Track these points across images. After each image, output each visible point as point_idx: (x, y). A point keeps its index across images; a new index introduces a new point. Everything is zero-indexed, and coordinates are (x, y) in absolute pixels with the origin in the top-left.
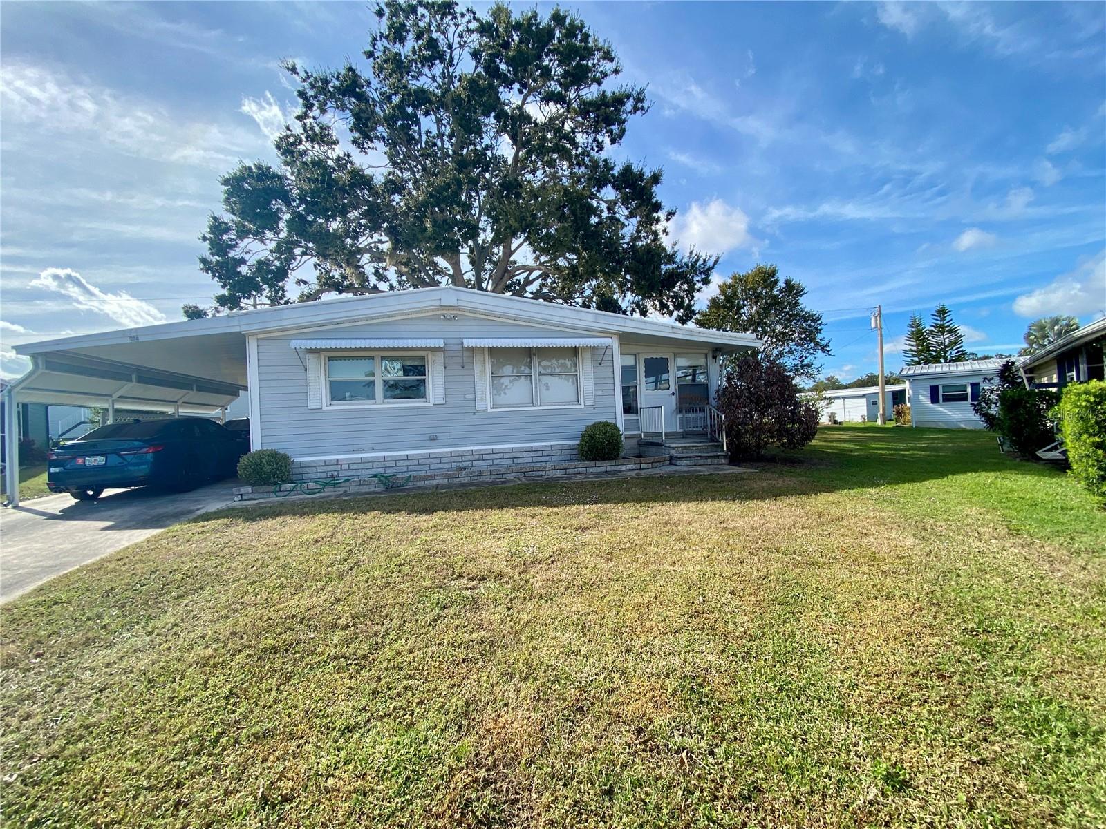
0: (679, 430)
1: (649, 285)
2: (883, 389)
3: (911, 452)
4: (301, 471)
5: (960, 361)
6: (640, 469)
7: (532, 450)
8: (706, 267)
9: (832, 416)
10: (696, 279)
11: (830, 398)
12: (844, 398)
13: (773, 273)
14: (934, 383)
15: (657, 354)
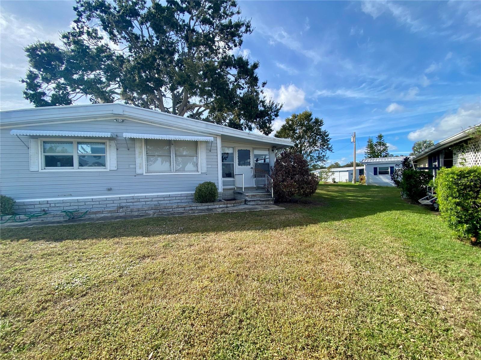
0: (255, 186)
1: (249, 115)
2: (355, 168)
3: (363, 198)
4: (25, 207)
5: (387, 157)
6: (227, 207)
7: (169, 196)
8: (277, 109)
9: (334, 179)
10: (272, 114)
11: (333, 172)
12: (340, 172)
13: (310, 115)
14: (376, 166)
15: (244, 148)
